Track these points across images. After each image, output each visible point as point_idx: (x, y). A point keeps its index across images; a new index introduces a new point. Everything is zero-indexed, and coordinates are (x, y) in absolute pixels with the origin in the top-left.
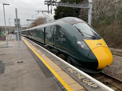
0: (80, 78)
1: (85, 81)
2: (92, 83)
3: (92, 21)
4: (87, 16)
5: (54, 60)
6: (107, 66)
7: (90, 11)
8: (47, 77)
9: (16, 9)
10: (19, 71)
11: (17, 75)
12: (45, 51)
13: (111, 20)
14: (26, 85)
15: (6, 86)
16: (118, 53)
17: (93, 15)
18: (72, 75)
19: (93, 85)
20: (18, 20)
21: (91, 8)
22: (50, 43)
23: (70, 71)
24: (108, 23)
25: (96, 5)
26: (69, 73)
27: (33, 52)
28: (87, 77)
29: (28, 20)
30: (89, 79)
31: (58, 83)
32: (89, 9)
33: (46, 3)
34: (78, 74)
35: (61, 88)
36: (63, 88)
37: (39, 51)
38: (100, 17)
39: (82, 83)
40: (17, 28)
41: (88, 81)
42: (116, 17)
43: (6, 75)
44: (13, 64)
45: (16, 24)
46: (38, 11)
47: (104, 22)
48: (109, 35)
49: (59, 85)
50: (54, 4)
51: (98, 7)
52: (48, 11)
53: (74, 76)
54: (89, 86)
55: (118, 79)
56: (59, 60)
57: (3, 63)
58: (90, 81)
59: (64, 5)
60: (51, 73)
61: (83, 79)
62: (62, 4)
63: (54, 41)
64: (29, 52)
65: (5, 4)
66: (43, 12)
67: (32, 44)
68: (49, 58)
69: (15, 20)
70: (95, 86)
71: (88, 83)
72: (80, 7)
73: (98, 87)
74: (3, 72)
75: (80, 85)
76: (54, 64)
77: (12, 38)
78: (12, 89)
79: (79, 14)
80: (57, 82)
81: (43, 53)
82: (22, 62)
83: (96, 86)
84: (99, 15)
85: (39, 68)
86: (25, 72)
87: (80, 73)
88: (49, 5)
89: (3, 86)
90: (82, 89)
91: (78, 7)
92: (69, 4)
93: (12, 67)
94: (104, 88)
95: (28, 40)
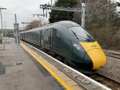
0: (74, 76)
1: (79, 78)
2: (84, 80)
3: (85, 24)
4: (81, 19)
5: (50, 61)
6: (101, 67)
7: (83, 14)
8: (45, 76)
9: (15, 15)
10: (19, 72)
11: (18, 75)
12: (42, 53)
13: (103, 23)
14: (27, 83)
15: (10, 84)
16: (110, 54)
17: (86, 18)
18: (68, 74)
19: (85, 82)
20: (17, 25)
21: (84, 11)
22: (46, 46)
23: (65, 71)
24: (100, 25)
25: (89, 8)
26: (65, 72)
27: (31, 55)
28: (80, 75)
29: (23, 23)
30: (83, 77)
31: (56, 80)
32: (82, 12)
33: (42, 7)
34: (73, 73)
35: (59, 85)
36: (60, 84)
37: (35, 53)
38: (92, 20)
39: (76, 80)
40: (17, 32)
41: (82, 78)
42: (107, 20)
43: (7, 76)
44: (13, 66)
45: (15, 28)
46: (34, 15)
47: (96, 25)
48: (102, 37)
49: (57, 83)
50: (49, 8)
51: (90, 10)
52: (44, 14)
53: (69, 75)
54: (82, 82)
55: (109, 77)
56: (55, 61)
57: (2, 64)
58: (83, 79)
59: (59, 9)
60: (49, 72)
61: (77, 77)
62: (57, 8)
63: (50, 43)
64: (26, 54)
65: (2, 9)
66: (38, 15)
67: (29, 47)
68: (46, 59)
69: (15, 25)
70: (87, 82)
71: (82, 80)
72: (74, 11)
73: (90, 83)
74: (4, 72)
75: (75, 82)
76: (51, 65)
77: (7, 41)
78: (15, 87)
79: (73, 17)
80: (54, 80)
81: (39, 55)
82: (21, 64)
83: (89, 82)
84: (91, 18)
85: (37, 69)
86: (24, 72)
87: (74, 72)
88: (44, 9)
89: (7, 84)
90: (76, 85)
91: (72, 11)
92: (63, 8)
93: (12, 68)
94: (95, 84)
95: (24, 43)
